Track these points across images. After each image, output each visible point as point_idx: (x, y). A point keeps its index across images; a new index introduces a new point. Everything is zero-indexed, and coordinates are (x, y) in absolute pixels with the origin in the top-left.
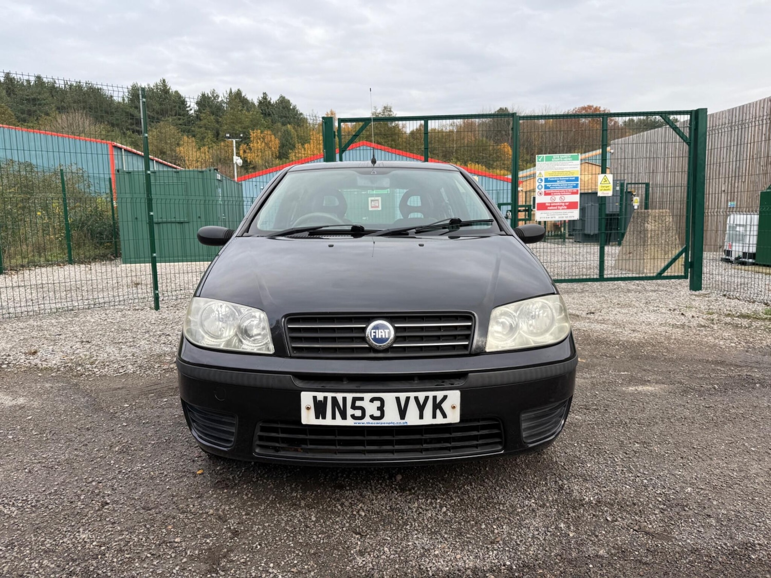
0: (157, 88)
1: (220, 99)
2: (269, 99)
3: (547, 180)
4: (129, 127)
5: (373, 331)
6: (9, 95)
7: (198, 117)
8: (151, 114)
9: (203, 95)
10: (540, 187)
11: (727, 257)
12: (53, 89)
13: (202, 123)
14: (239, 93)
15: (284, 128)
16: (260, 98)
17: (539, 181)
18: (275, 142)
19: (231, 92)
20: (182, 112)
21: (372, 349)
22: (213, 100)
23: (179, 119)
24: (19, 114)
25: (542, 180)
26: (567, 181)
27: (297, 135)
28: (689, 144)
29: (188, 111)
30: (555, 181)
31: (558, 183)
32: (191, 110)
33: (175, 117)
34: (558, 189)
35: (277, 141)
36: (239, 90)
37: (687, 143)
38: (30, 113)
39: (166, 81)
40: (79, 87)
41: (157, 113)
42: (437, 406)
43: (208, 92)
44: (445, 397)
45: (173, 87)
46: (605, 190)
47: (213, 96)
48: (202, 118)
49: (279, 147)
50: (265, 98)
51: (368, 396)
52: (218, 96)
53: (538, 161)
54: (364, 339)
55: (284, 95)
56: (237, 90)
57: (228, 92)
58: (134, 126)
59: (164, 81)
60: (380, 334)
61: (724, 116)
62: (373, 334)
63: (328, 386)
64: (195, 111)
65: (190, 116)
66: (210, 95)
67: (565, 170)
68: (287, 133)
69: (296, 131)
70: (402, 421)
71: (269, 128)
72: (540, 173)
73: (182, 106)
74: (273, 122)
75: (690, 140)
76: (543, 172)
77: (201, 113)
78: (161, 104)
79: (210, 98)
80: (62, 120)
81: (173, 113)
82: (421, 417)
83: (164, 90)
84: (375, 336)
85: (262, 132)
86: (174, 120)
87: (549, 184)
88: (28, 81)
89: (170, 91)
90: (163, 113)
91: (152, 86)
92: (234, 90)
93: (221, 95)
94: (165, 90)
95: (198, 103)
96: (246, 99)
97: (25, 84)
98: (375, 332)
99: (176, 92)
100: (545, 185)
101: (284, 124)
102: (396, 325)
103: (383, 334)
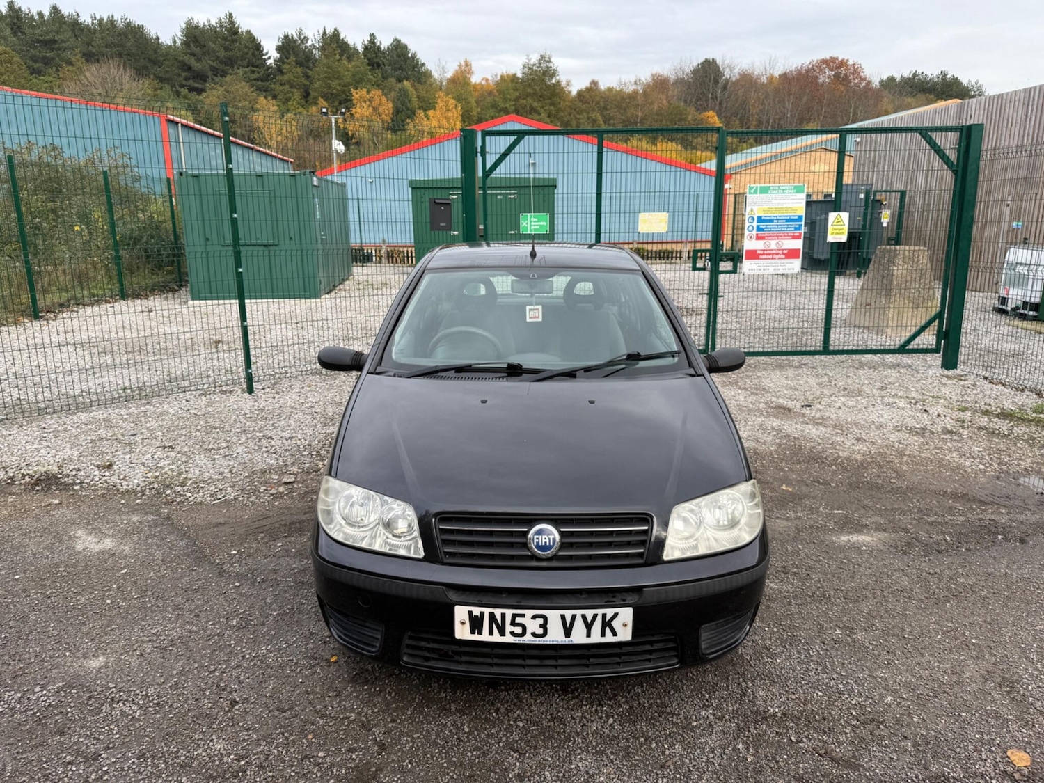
0: (221, 26)
1: (309, 43)
2: (378, 44)
3: (760, 219)
4: (184, 82)
5: (536, 537)
6: (15, 34)
7: (280, 70)
8: (214, 64)
9: (286, 37)
10: (751, 228)
11: (1001, 307)
12: (75, 25)
13: (286, 77)
14: (336, 34)
15: (399, 85)
16: (366, 42)
17: (750, 220)
18: (387, 107)
19: (325, 33)
20: (258, 62)
21: (534, 557)
22: (300, 45)
23: (253, 72)
24: (31, 63)
25: (753, 219)
26: (787, 221)
27: (418, 97)
28: (955, 172)
29: (265, 60)
30: (772, 221)
31: (775, 223)
32: (269, 58)
33: (247, 69)
34: (775, 232)
35: (391, 105)
36: (336, 30)
37: (953, 171)
38: (47, 62)
39: (234, 16)
40: (112, 22)
41: (222, 62)
42: (607, 624)
43: (293, 33)
44: (616, 615)
46: (837, 233)
47: (300, 38)
48: (285, 71)
49: (393, 114)
50: (372, 42)
51: (529, 613)
52: (306, 39)
53: (750, 193)
54: (525, 546)
55: (399, 37)
56: (333, 30)
57: (321, 32)
58: (191, 81)
59: (231, 15)
60: (544, 541)
61: (1017, 98)
62: (536, 541)
63: (485, 600)
64: (275, 60)
65: (269, 67)
66: (295, 37)
67: (785, 206)
68: (404, 93)
69: (416, 90)
70: (568, 639)
71: (378, 86)
72: (752, 210)
73: (257, 53)
74: (385, 78)
75: (958, 167)
76: (755, 209)
77: (284, 63)
78: (226, 49)
79: (295, 41)
80: (92, 73)
81: (245, 62)
82: (589, 635)
83: (231, 28)
84: (538, 543)
85: (368, 92)
86: (246, 73)
87: (762, 225)
88: (40, 14)
89: (240, 30)
90: (231, 62)
91: (213, 23)
92: (329, 30)
93: (311, 37)
94: (232, 30)
95: (279, 49)
96: (346, 43)
97: (36, 17)
98: (538, 539)
99: (248, 32)
100: (758, 226)
101: (399, 80)
102: (562, 530)
103: (547, 541)
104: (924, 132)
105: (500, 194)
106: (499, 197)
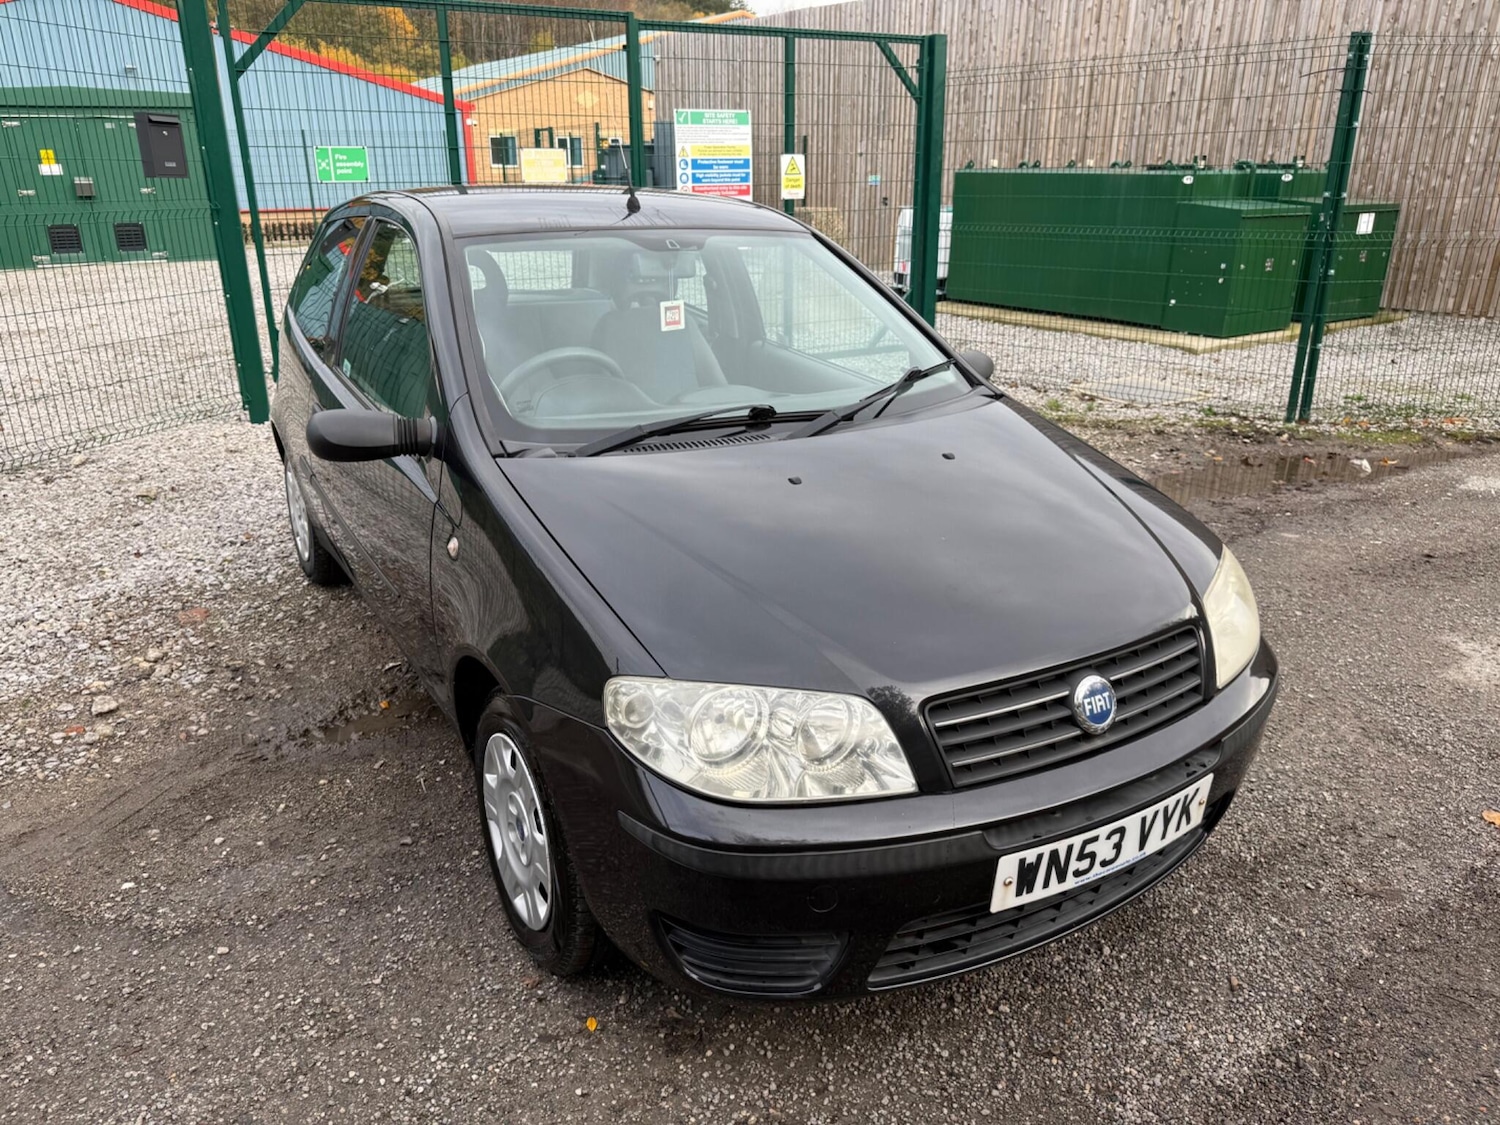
3: (695, 164)
5: (1087, 701)
10: (684, 178)
11: (900, 286)
17: (683, 166)
21: (1086, 737)
25: (687, 164)
26: (732, 166)
28: (919, 101)
30: (710, 167)
31: (715, 170)
34: (716, 183)
37: (915, 99)
46: (793, 187)
53: (679, 122)
54: (1071, 721)
60: (1099, 704)
62: (1088, 707)
63: (1044, 832)
67: (727, 143)
72: (683, 150)
75: (921, 94)
76: (688, 147)
84: (1091, 710)
87: (700, 173)
98: (1089, 704)
100: (694, 175)
102: (1112, 678)
103: (1102, 703)
104: (883, 41)
105: (111, 120)
106: (108, 125)
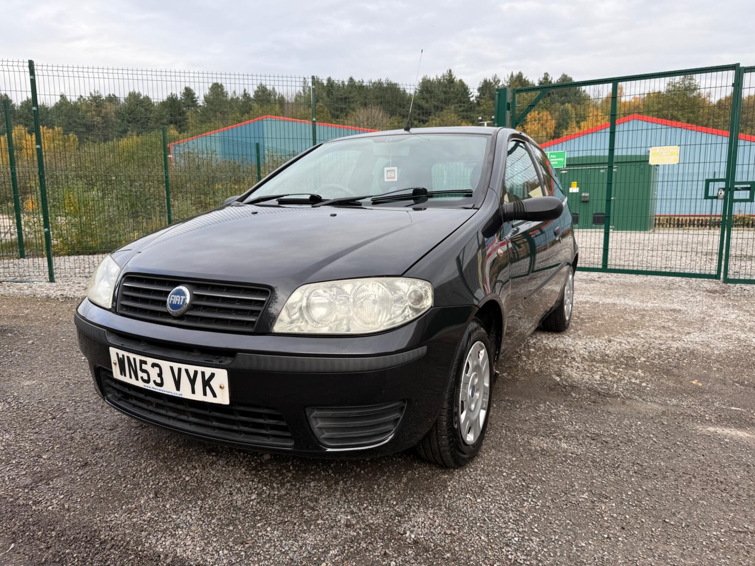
0: (444, 79)
1: (501, 84)
2: (550, 79)
4: (417, 117)
5: (172, 296)
6: (328, 96)
7: (478, 104)
8: (436, 104)
9: (485, 81)
12: (361, 88)
13: (482, 108)
14: (520, 76)
15: (562, 107)
16: (541, 79)
18: (551, 124)
19: (512, 76)
20: (465, 100)
21: (167, 315)
22: (494, 85)
23: (460, 107)
24: (334, 112)
27: (576, 114)
29: (470, 98)
32: (473, 96)
33: (456, 105)
35: (554, 122)
36: (520, 73)
38: (342, 110)
39: (452, 71)
40: (380, 83)
41: (442, 102)
42: (206, 383)
43: (490, 78)
44: (213, 375)
45: (457, 77)
47: (494, 81)
48: (481, 104)
49: (555, 127)
50: (546, 78)
51: (150, 361)
52: (499, 81)
54: (165, 303)
55: (566, 74)
56: (518, 73)
57: (509, 76)
58: (421, 116)
59: (450, 71)
60: (177, 300)
62: (172, 300)
64: (476, 98)
65: (472, 103)
66: (492, 81)
68: (566, 112)
69: (575, 110)
70: (178, 392)
71: (546, 109)
73: (465, 94)
74: (552, 103)
77: (481, 98)
78: (445, 93)
79: (491, 83)
80: (362, 114)
81: (456, 101)
82: (193, 392)
83: (449, 80)
85: (539, 114)
86: (456, 107)
88: (343, 82)
89: (455, 80)
90: (447, 102)
91: (439, 77)
92: (515, 74)
93: (502, 80)
94: (450, 80)
95: (479, 90)
96: (528, 81)
97: (341, 85)
98: (173, 298)
99: (461, 81)
101: (563, 103)
102: (194, 293)
103: (179, 300)
